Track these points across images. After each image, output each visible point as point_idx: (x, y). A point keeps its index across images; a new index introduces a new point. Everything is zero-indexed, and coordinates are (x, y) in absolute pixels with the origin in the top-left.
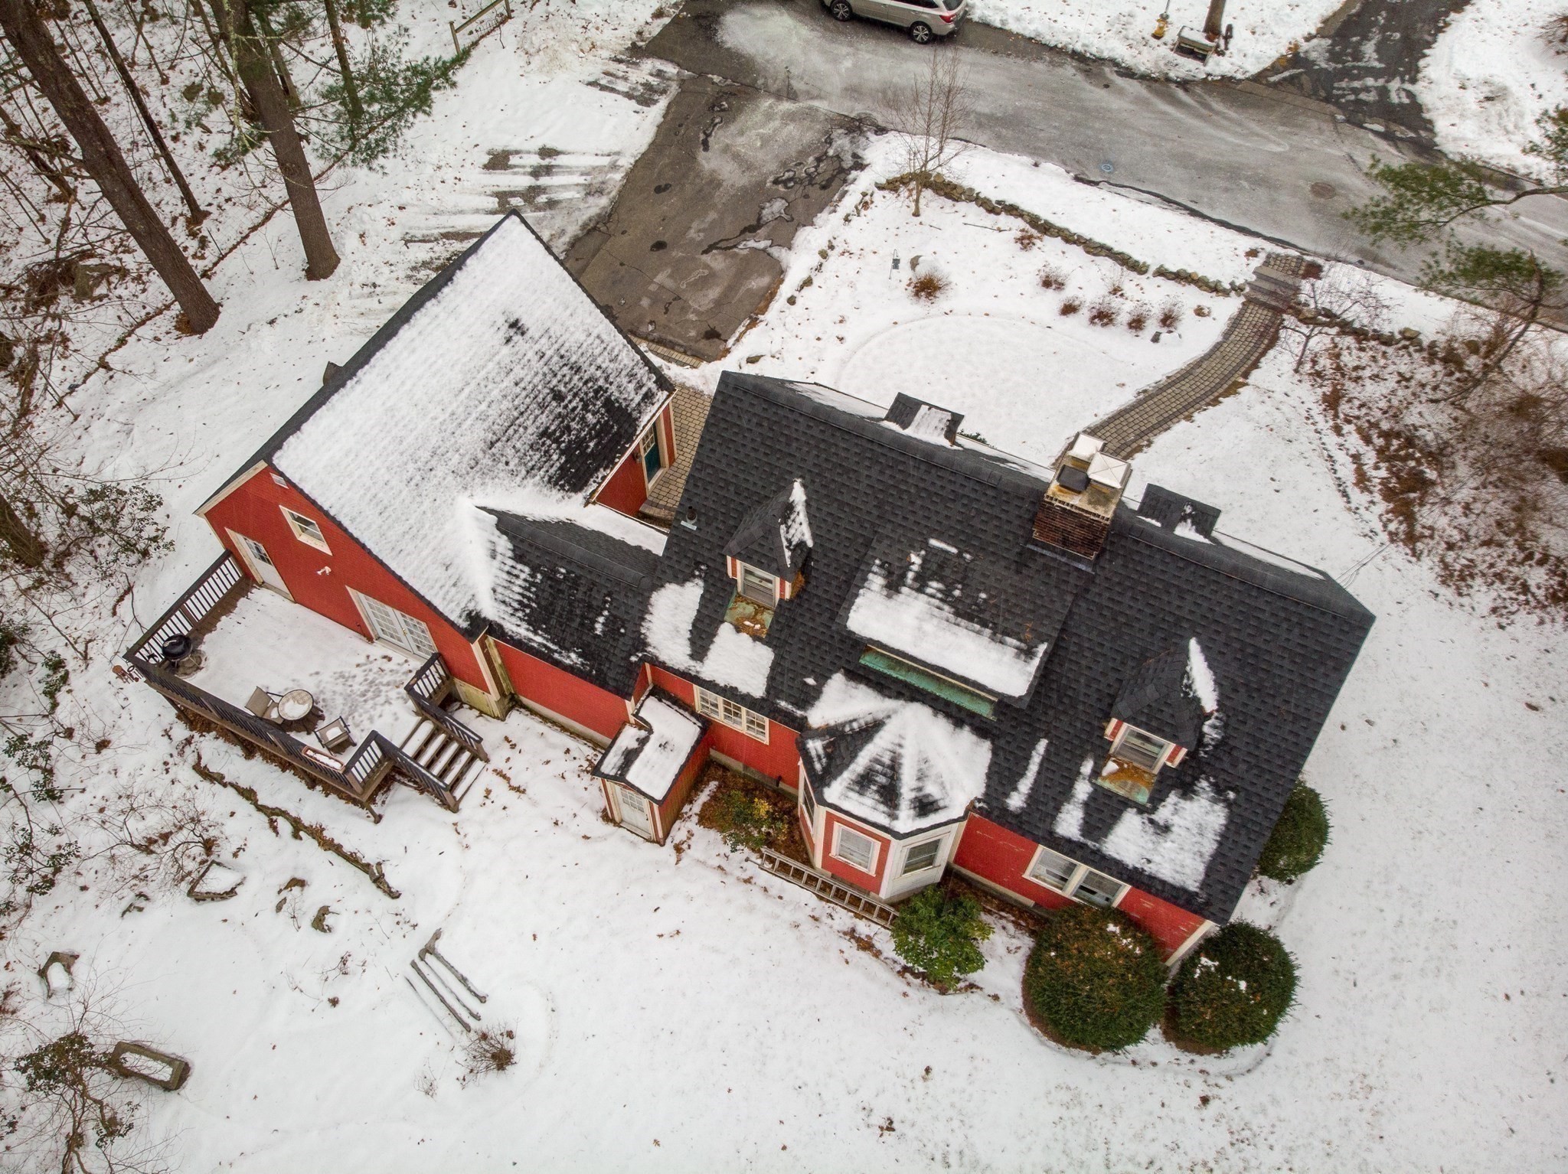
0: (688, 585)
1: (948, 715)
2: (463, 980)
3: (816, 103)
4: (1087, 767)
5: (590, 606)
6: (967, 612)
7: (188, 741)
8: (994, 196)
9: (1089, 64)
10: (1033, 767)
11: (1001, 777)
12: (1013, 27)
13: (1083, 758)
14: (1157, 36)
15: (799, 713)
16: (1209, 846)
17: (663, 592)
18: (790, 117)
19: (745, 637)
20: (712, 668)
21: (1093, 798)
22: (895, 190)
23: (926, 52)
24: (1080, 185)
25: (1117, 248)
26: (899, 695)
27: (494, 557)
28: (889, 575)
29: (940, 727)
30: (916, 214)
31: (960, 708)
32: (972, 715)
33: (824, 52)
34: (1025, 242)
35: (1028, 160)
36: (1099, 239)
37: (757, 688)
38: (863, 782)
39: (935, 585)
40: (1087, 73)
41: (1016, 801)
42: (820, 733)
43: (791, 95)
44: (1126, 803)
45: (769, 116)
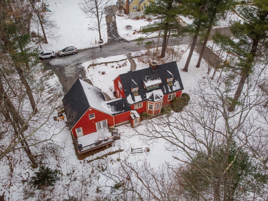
0: (129, 95)
1: (156, 89)
2: (138, 149)
3: (71, 65)
4: (168, 85)
5: (122, 105)
6: (153, 79)
7: (84, 161)
8: (100, 63)
9: (93, 48)
10: (165, 88)
11: (163, 91)
12: (81, 49)
13: (167, 85)
14: (96, 43)
15: (146, 99)
16: (179, 84)
17: (127, 98)
18: (70, 67)
19: (137, 96)
20: (137, 101)
21: (170, 87)
22: (89, 68)
23: (76, 55)
24: (105, 58)
25: (115, 61)
26: (152, 91)
27: (109, 108)
28: (145, 81)
29: (156, 91)
30: (94, 69)
31: (157, 88)
32: (158, 88)
33: (66, 60)
34: (106, 65)
35: (98, 58)
36: (112, 61)
37: (141, 100)
38: (156, 98)
39: (149, 79)
40: (93, 49)
41: (165, 92)
42: (149, 98)
43: (68, 66)
44: (172, 86)
45: (68, 69)
